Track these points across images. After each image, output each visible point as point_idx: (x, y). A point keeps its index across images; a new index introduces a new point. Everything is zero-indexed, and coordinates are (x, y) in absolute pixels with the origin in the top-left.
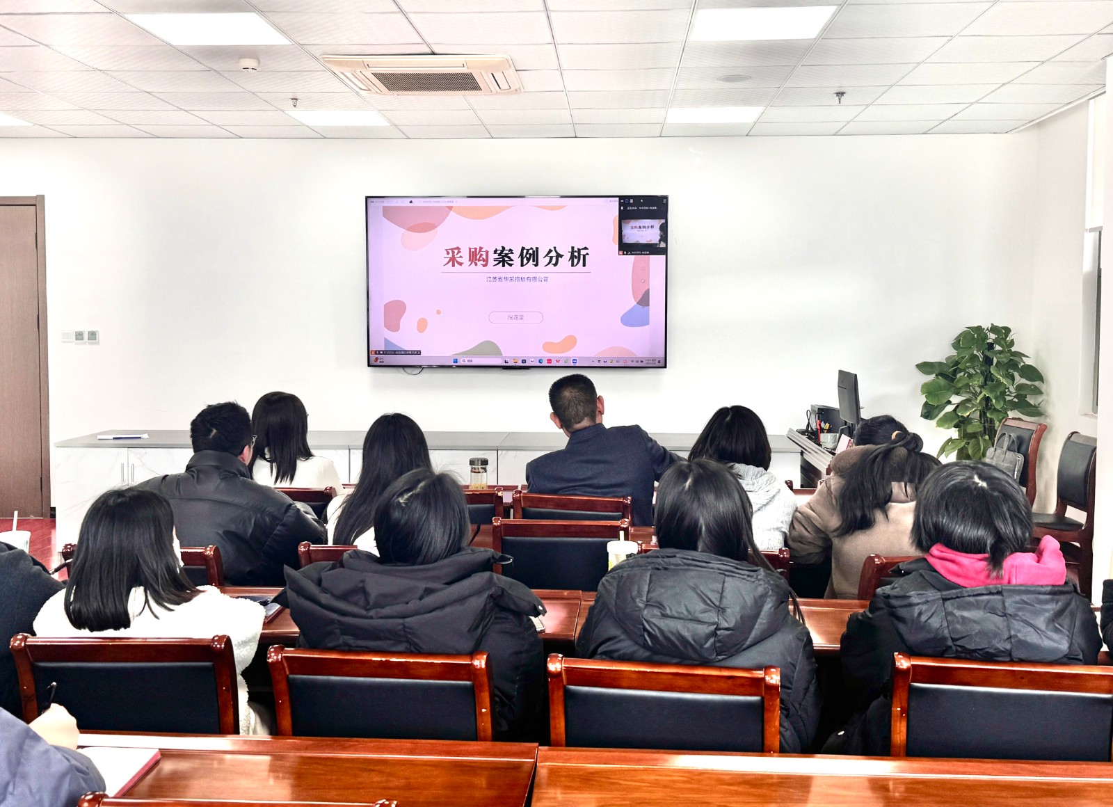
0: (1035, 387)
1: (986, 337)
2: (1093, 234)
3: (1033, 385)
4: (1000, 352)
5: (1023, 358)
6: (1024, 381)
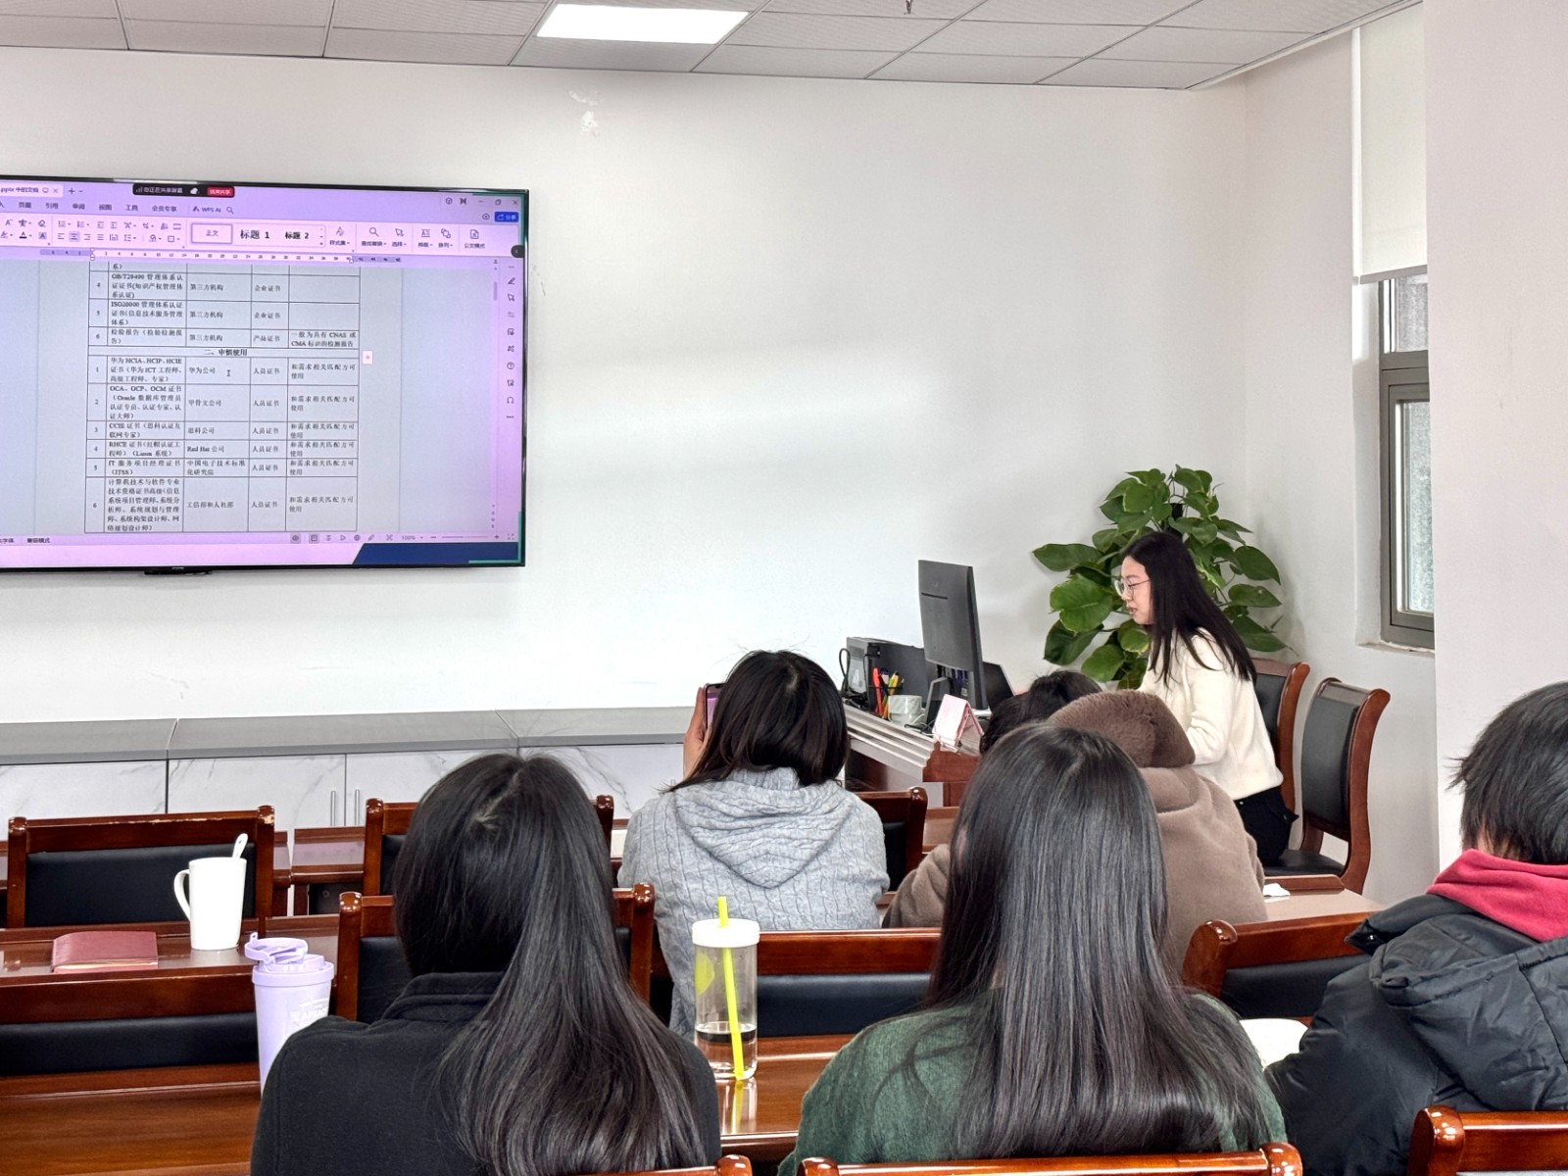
0: (1266, 592)
1: (1166, 494)
2: (1367, 286)
3: (1260, 588)
4: (1196, 522)
5: (1240, 533)
6: (1242, 579)
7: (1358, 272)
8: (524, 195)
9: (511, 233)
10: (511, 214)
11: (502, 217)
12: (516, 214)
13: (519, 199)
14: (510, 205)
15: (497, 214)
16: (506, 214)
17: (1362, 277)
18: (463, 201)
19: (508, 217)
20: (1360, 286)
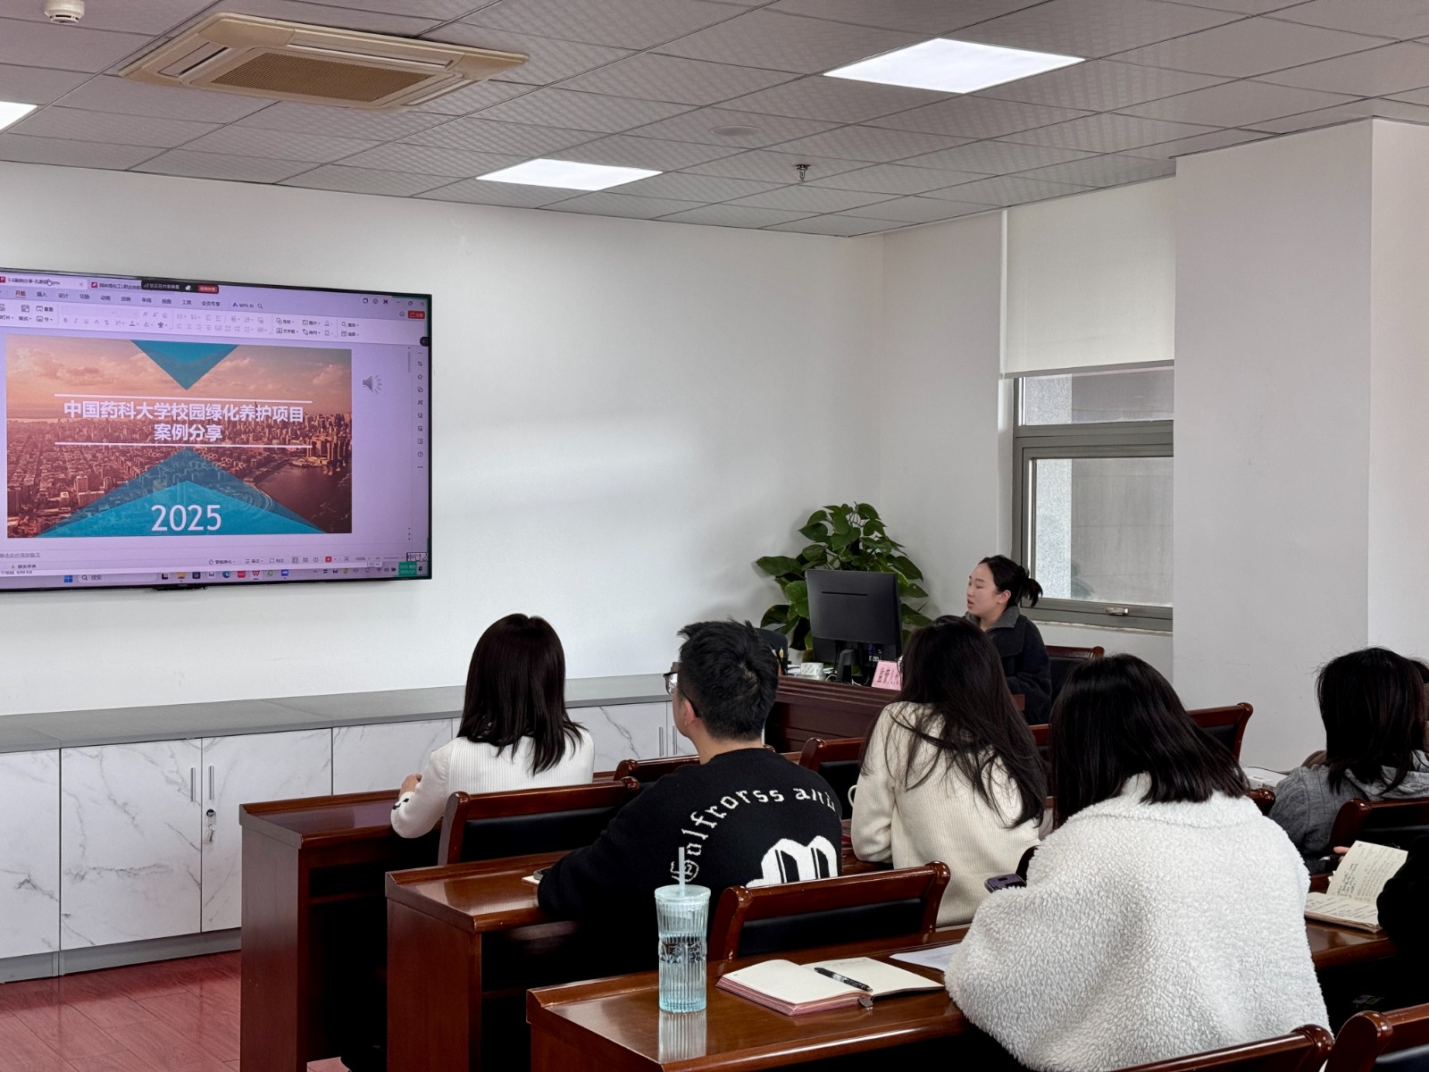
2: (1007, 381)
7: (1003, 371)
8: (428, 298)
9: (418, 328)
10: (419, 312)
11: (413, 315)
12: (423, 313)
13: (425, 301)
14: (418, 306)
15: (409, 312)
16: (416, 312)
17: (1006, 374)
18: (386, 302)
19: (417, 315)
20: (1004, 380)
